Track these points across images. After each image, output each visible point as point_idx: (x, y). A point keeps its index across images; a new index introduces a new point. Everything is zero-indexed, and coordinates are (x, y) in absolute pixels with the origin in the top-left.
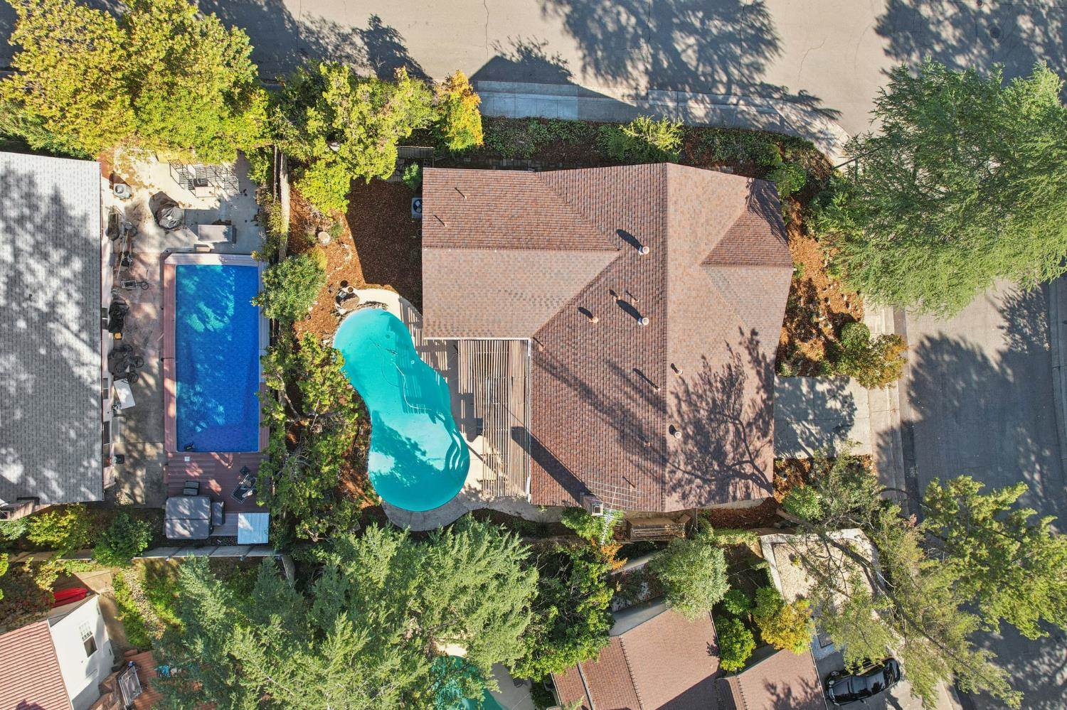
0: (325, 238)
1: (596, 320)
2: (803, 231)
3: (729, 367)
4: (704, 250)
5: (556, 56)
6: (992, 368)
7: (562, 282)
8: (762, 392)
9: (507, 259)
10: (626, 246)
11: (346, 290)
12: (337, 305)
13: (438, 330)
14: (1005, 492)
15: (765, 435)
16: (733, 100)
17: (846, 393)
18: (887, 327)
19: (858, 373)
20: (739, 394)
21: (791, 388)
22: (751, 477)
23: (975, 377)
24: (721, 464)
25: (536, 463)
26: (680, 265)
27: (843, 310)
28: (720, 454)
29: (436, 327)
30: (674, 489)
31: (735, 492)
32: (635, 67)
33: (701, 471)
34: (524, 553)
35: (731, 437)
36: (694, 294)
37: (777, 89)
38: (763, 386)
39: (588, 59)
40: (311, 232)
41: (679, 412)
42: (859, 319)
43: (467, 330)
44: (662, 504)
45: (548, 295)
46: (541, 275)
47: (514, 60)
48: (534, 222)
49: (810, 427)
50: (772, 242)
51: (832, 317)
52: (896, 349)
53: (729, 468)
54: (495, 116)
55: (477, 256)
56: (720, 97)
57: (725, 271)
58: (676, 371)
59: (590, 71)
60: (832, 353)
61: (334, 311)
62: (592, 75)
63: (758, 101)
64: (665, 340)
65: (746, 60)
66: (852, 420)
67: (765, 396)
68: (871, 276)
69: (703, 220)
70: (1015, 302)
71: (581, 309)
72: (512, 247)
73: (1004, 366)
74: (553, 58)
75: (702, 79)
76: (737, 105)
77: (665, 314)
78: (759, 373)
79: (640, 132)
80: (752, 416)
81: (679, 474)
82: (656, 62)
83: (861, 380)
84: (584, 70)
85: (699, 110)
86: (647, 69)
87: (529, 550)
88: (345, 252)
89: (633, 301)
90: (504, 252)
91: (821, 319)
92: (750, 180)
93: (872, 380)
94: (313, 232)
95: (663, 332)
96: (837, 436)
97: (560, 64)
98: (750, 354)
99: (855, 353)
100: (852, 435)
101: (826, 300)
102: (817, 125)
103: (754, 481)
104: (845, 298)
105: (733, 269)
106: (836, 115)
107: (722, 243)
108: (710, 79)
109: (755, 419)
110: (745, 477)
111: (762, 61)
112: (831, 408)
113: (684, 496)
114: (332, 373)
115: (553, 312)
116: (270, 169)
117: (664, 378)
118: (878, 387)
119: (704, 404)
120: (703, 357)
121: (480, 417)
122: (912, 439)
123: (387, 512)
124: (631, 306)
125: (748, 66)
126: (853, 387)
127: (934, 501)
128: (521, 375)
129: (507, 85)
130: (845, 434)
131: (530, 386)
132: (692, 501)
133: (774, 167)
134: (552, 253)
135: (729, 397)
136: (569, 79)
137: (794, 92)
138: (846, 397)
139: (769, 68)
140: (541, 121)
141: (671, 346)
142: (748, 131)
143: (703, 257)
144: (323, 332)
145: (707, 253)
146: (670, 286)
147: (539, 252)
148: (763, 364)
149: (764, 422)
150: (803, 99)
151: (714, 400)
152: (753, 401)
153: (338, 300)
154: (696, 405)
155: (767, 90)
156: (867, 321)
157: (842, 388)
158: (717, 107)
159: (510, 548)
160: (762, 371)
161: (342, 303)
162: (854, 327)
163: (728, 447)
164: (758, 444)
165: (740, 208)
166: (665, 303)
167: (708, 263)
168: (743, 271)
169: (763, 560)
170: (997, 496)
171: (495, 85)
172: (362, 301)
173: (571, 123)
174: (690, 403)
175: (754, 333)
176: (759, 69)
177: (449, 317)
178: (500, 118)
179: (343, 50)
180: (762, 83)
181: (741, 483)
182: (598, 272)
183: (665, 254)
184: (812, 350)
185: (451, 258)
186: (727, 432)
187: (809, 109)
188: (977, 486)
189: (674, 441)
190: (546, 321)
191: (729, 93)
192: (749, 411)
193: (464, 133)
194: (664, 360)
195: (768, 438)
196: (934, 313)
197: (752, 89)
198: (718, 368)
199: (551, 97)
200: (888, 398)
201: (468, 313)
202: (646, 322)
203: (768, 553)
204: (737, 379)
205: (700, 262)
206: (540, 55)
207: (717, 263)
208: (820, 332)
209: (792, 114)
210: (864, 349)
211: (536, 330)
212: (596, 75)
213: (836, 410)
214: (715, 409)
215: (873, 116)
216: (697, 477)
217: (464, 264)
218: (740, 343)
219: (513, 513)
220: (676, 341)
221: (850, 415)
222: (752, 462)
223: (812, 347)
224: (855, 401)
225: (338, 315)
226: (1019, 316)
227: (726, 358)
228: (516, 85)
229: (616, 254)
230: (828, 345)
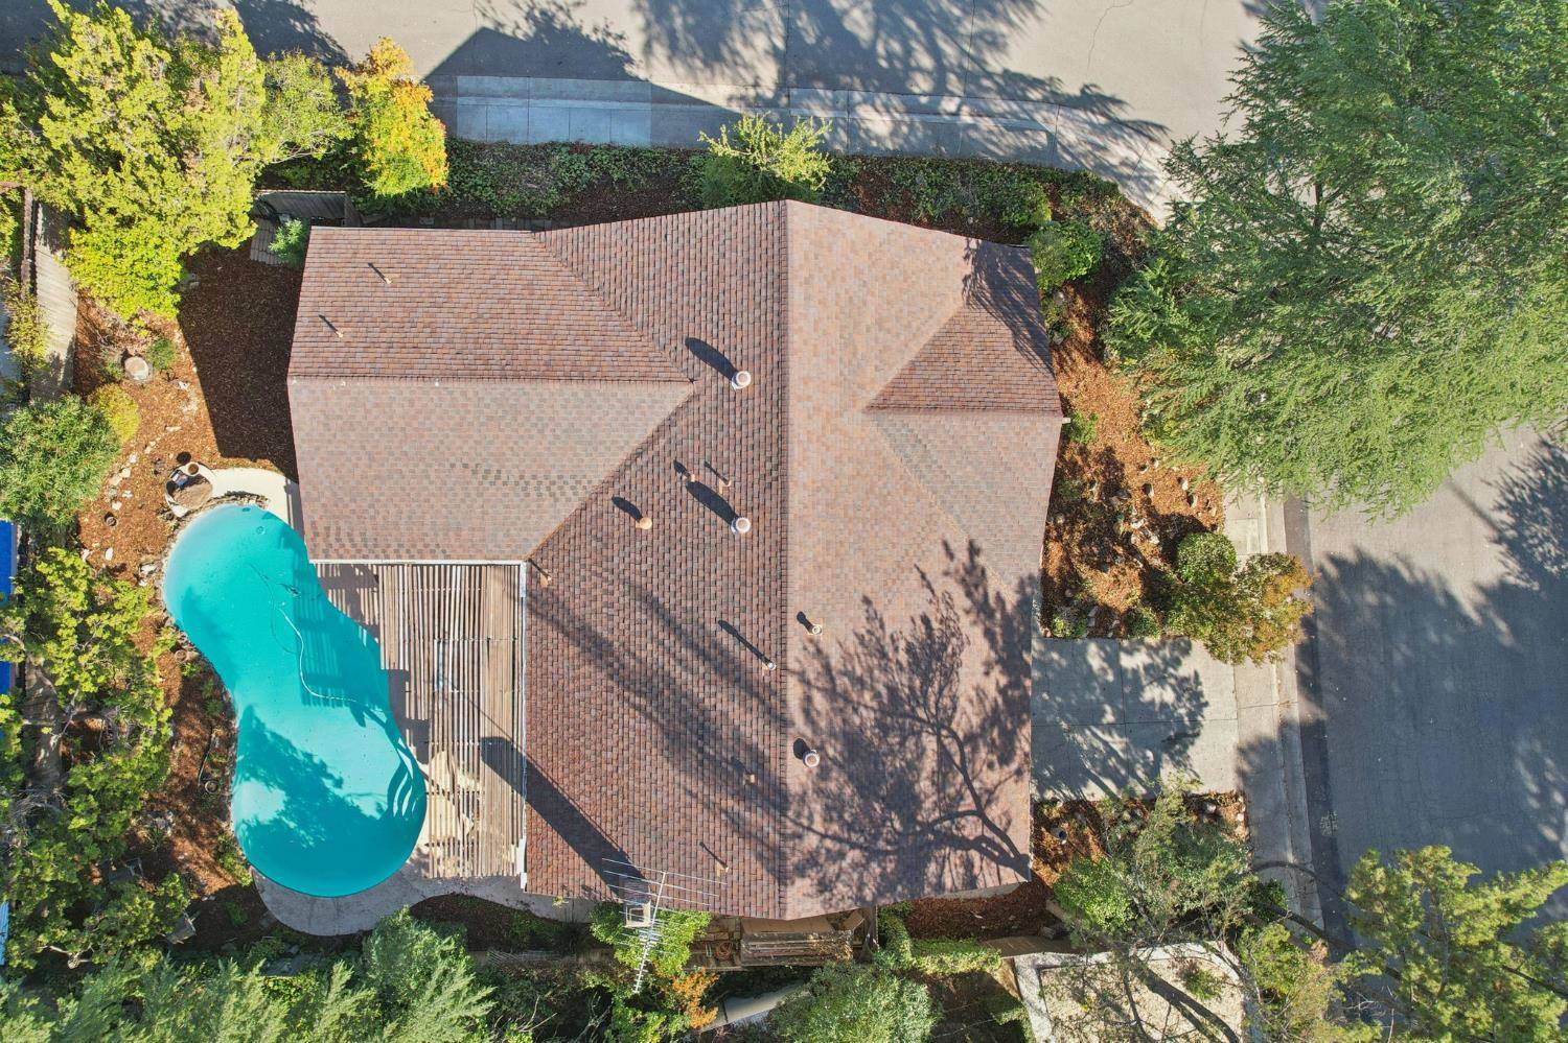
0: (139, 370)
1: (646, 524)
2: (1096, 352)
3: (926, 620)
4: (873, 381)
5: (602, 26)
6: (1466, 620)
7: (579, 449)
8: (996, 673)
9: (461, 400)
10: (709, 372)
11: (185, 469)
12: (169, 499)
13: (336, 545)
14: (1524, 879)
15: (1005, 760)
16: (949, 105)
17: (1185, 670)
18: (1271, 542)
19: (1208, 630)
20: (949, 675)
21: (1064, 663)
22: (976, 843)
23: (1433, 637)
24: (909, 819)
25: (535, 813)
26: (817, 409)
27: (1181, 509)
28: (904, 799)
29: (332, 539)
30: (801, 871)
31: (940, 876)
32: (747, 42)
33: (862, 833)
34: (479, 1002)
35: (930, 763)
36: (848, 469)
37: (1036, 83)
38: (1000, 661)
39: (656, 29)
40: (112, 357)
41: (807, 713)
42: (1214, 527)
43: (394, 545)
44: (781, 903)
45: (554, 475)
46: (534, 432)
47: (520, 35)
48: (522, 328)
49: (1107, 738)
50: (1019, 368)
51: (1158, 522)
52: (1284, 582)
53: (929, 827)
54: (491, 139)
55: (400, 393)
56: (924, 100)
57: (917, 422)
58: (809, 626)
59: (660, 51)
60: (1159, 593)
61: (164, 510)
62: (664, 60)
63: (1001, 106)
64: (783, 564)
65: (968, 27)
66: (1195, 723)
67: (1003, 681)
68: (1225, 429)
69: (869, 321)
70: (1526, 494)
71: (619, 502)
72: (472, 376)
73: (1491, 614)
74: (596, 30)
75: (884, 64)
76: (956, 114)
77: (784, 511)
78: (989, 634)
79: (744, 147)
80: (976, 721)
81: (812, 841)
82: (791, 34)
83: (1213, 647)
84: (647, 49)
85: (879, 123)
86: (775, 47)
87: (488, 998)
88: (183, 396)
89: (721, 483)
90: (456, 387)
91: (1134, 526)
92: (973, 244)
93: (1234, 646)
94: (117, 358)
95: (782, 546)
96: (1165, 757)
97: (611, 41)
98: (969, 594)
99: (1202, 592)
100: (1197, 753)
101: (1146, 488)
102: (1118, 152)
103: (981, 851)
104: (1185, 486)
105: (935, 419)
106: (1156, 133)
107: (913, 366)
108: (898, 65)
109: (982, 727)
110: (963, 844)
111: (1002, 28)
112: (1152, 702)
113: (824, 886)
114: (107, 628)
115: (567, 509)
116: (19, 232)
117: (783, 642)
118: (1248, 660)
119: (867, 696)
120: (867, 601)
121: (423, 716)
122: (1324, 760)
123: (266, 898)
124: (716, 495)
125: (972, 38)
126: (1197, 661)
127: (1369, 897)
128: (506, 634)
129: (516, 83)
130: (1181, 753)
131: (523, 657)
132: (843, 897)
133: (1035, 228)
134: (554, 386)
135: (927, 682)
136: (628, 68)
137: (1072, 88)
138: (1186, 679)
139: (1014, 43)
140: (576, 148)
141: (797, 575)
142: (985, 166)
143: (871, 395)
144: (144, 551)
145: (879, 388)
146: (795, 451)
147: (527, 386)
148: (998, 615)
149: (1003, 732)
150: (1090, 100)
151: (892, 691)
152: (979, 690)
153: (171, 488)
154: (847, 700)
155: (1015, 85)
156: (1232, 530)
157: (1176, 662)
158: (917, 119)
159: (449, 992)
160: (998, 630)
161: (177, 494)
162: (1201, 542)
163: (924, 785)
164: (990, 777)
165: (953, 301)
166: (784, 488)
167: (880, 406)
168: (955, 423)
169: (1016, 1003)
170: (1505, 889)
171: (489, 82)
172: (218, 492)
173: (635, 152)
174: (832, 693)
175: (973, 551)
176: (995, 43)
177: (355, 519)
178: (498, 144)
179: (190, 20)
180: (1006, 71)
181: (955, 857)
182: (652, 428)
183: (783, 387)
184: (1115, 589)
185: (346, 400)
186: (921, 753)
187: (1103, 120)
188: (1463, 873)
189: (798, 774)
190: (554, 526)
191: (940, 90)
192: (969, 710)
193: (402, 161)
194: (782, 605)
195: (1014, 766)
196: (1363, 505)
197: (986, 83)
198: (901, 621)
199: (600, 105)
200: (1275, 681)
201: (393, 510)
202: (744, 526)
203: (1029, 989)
204: (944, 647)
205: (862, 404)
206: (570, 24)
207: (900, 407)
208: (1132, 551)
209: (1070, 131)
210: (1218, 583)
211: (535, 545)
212: (670, 59)
213: (1164, 705)
214: (893, 706)
215: (1229, 106)
216: (854, 846)
217: (375, 412)
218: (946, 574)
219: (512, 904)
220: (808, 566)
221: (1192, 715)
222: (980, 813)
223: (1117, 582)
224: (1205, 688)
225: (171, 517)
226: (1535, 519)
227: (920, 603)
228: (531, 82)
229: (688, 389)
230: (1150, 577)
